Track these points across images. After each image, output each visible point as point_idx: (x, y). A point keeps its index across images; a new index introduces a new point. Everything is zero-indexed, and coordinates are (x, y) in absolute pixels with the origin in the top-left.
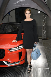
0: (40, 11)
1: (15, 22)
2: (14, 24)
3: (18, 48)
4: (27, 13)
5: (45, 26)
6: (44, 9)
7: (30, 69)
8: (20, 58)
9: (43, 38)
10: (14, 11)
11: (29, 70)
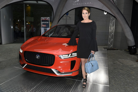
0: (107, 12)
1: (74, 24)
2: (71, 26)
3: (71, 56)
4: (83, 13)
5: (113, 32)
6: (112, 10)
7: (85, 83)
8: (72, 68)
9: (109, 48)
10: (74, 11)
11: (84, 85)
